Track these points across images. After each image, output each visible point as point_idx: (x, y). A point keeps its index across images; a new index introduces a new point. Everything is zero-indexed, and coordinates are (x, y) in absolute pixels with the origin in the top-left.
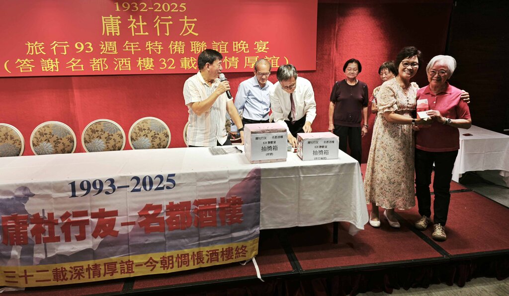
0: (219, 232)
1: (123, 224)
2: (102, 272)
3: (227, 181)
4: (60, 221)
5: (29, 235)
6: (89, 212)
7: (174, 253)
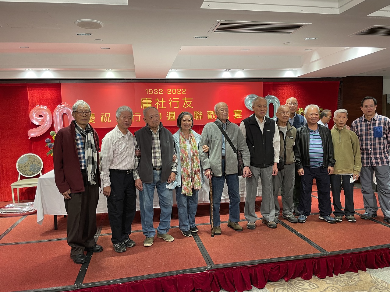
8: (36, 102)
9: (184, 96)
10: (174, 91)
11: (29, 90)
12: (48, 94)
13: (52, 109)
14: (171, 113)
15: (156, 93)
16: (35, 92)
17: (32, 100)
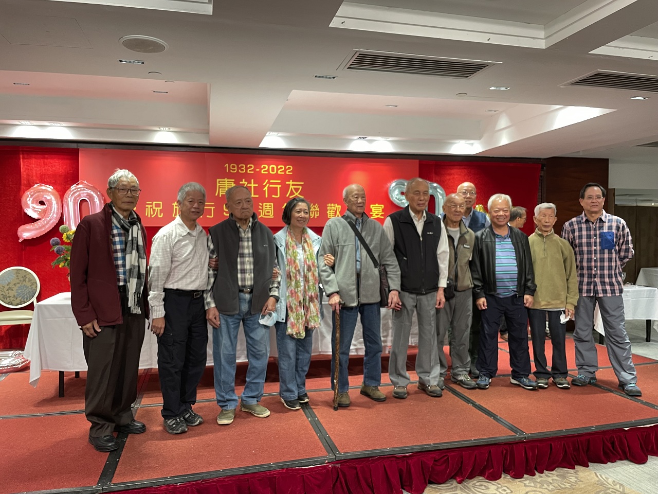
8: (34, 178)
9: (289, 178)
10: (273, 169)
11: (23, 158)
12: (57, 165)
13: (62, 192)
14: (266, 205)
15: (243, 170)
16: (33, 161)
17: (28, 175)
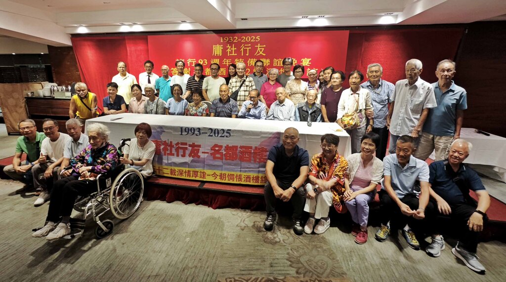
0: (252, 166)
1: (203, 153)
2: (191, 175)
3: (259, 137)
4: (175, 146)
5: (162, 151)
6: (188, 144)
7: (227, 173)
17: (130, 51)
